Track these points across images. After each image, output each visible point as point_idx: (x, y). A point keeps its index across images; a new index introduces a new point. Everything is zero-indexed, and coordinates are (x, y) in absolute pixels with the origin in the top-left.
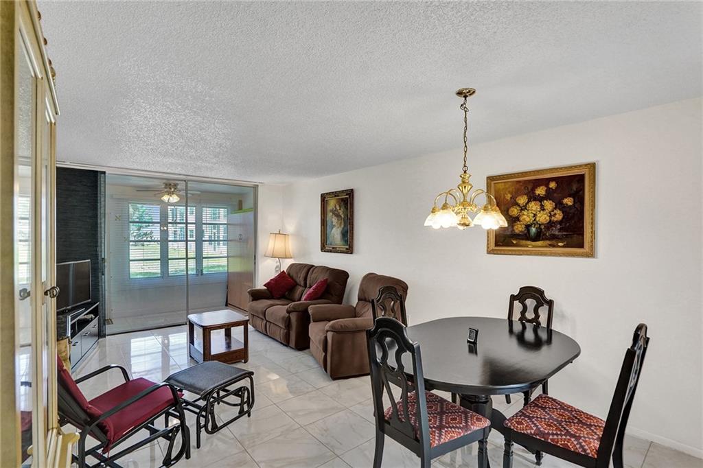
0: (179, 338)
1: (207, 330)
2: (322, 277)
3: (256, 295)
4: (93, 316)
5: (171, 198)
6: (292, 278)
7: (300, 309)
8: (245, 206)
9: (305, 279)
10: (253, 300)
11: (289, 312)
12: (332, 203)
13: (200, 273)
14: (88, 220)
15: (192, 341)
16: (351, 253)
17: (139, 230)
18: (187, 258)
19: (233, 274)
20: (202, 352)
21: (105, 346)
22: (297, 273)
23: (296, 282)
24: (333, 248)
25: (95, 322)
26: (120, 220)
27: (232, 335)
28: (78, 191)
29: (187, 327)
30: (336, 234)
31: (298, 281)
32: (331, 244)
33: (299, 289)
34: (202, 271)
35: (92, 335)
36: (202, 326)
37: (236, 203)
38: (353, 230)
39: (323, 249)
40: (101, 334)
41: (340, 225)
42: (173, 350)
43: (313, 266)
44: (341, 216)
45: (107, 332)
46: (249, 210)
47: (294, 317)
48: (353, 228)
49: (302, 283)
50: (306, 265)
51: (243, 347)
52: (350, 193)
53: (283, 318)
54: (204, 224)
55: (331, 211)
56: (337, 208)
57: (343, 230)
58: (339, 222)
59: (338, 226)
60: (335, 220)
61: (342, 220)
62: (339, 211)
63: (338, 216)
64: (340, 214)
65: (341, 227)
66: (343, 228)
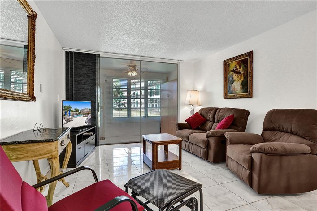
0: (137, 150)
1: (155, 145)
2: (228, 115)
3: (181, 127)
4: (93, 134)
5: (133, 74)
6: (203, 116)
7: (217, 135)
8: (171, 79)
9: (214, 116)
10: (179, 130)
11: (207, 137)
12: (233, 65)
13: (147, 116)
14: (91, 81)
15: (144, 152)
16: (251, 97)
17: (120, 102)
18: (141, 108)
19: (164, 117)
20: (152, 160)
21: (99, 151)
22: (207, 113)
23: (206, 119)
24: (234, 95)
25: (93, 137)
26: (107, 82)
27: (169, 150)
28: (87, 65)
29: (142, 144)
30: (237, 86)
31: (208, 118)
32: (232, 93)
33: (209, 124)
34: (148, 115)
35: (91, 144)
36: (152, 142)
37: (165, 78)
38: (252, 81)
39: (225, 97)
40: (97, 144)
41: (240, 79)
42: (133, 156)
43: (218, 108)
44: (240, 73)
45: (100, 143)
46: (173, 80)
47: (212, 141)
48: (252, 79)
49: (211, 120)
50: (213, 108)
51: (178, 159)
52: (250, 54)
53: (203, 141)
54: (149, 90)
55: (232, 71)
56: (237, 67)
57: (242, 82)
58: (239, 77)
59: (238, 80)
60: (235, 76)
61: (242, 75)
62: (239, 69)
63: (238, 73)
64: (240, 71)
65: (241, 80)
66: (243, 80)
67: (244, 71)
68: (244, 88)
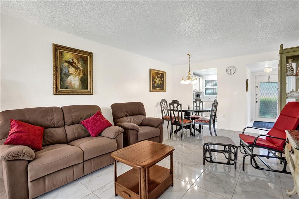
12: (68, 56)
32: (67, 88)
41: (79, 74)
55: (66, 62)
56: (75, 61)
57: (81, 78)
58: (78, 72)
59: (76, 75)
60: (72, 70)
61: (81, 71)
62: (77, 64)
63: (76, 68)
64: (79, 66)
65: (80, 76)
66: (82, 77)
67: (84, 68)
68: (83, 85)
